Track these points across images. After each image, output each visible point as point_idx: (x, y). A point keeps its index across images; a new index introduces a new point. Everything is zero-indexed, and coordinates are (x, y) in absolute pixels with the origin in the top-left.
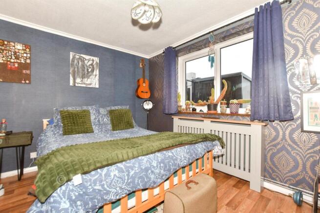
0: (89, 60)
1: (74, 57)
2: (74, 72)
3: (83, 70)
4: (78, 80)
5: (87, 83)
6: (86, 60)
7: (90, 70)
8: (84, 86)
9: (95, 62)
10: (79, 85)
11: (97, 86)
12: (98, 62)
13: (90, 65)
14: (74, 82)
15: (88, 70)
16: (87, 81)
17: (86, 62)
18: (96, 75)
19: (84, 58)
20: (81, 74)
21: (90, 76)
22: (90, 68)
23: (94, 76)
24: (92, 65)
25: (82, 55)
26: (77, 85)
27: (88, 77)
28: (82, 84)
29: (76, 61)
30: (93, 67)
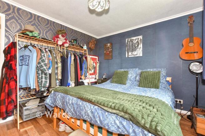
0: (136, 40)
1: (128, 41)
2: (128, 49)
3: (133, 47)
4: (130, 54)
5: (135, 54)
6: (134, 40)
7: (136, 46)
8: (133, 56)
9: (139, 39)
10: (131, 56)
11: (141, 55)
12: (142, 38)
13: (136, 43)
14: (128, 55)
15: (135, 46)
16: (135, 53)
17: (134, 41)
18: (140, 48)
19: (133, 39)
20: (131, 50)
21: (136, 49)
22: (136, 44)
23: (139, 49)
24: (138, 42)
25: (132, 38)
26: (129, 56)
27: (135, 51)
28: (132, 55)
29: (129, 43)
30: (138, 43)
